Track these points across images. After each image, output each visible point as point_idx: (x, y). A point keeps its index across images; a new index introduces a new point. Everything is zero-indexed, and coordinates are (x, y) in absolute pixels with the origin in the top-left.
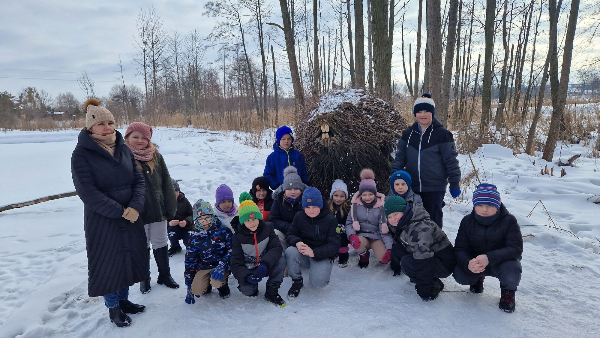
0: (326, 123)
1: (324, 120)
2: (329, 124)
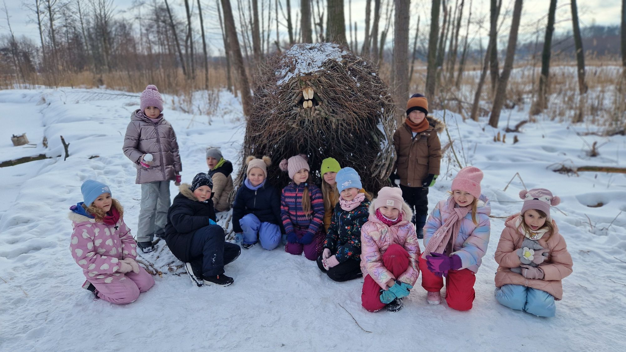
0: (311, 87)
1: (308, 82)
2: (315, 88)
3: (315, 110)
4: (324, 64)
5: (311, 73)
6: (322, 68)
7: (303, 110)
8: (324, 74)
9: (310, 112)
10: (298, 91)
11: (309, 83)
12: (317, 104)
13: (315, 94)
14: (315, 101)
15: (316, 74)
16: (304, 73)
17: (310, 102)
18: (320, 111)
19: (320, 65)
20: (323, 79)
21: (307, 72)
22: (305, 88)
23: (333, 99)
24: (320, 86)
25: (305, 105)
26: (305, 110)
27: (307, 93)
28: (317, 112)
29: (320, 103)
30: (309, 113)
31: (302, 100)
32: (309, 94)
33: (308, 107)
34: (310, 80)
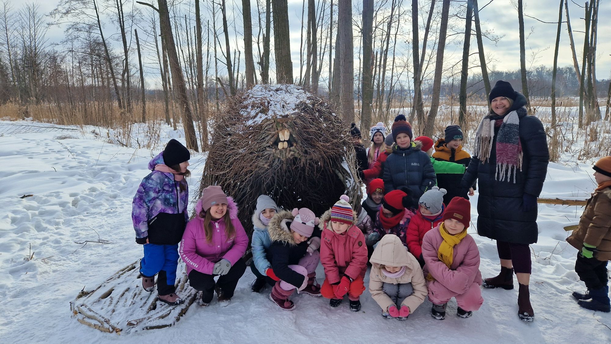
0: (288, 128)
2: (291, 130)
3: (290, 151)
4: (297, 106)
5: (287, 116)
6: (296, 111)
7: (278, 151)
8: (299, 116)
9: (286, 153)
10: (274, 132)
11: (286, 125)
12: (292, 145)
13: (291, 135)
14: (290, 142)
15: (293, 116)
16: (281, 116)
17: (286, 143)
18: (295, 152)
19: (294, 107)
20: (299, 121)
21: (283, 114)
22: (281, 130)
23: (306, 140)
24: (296, 128)
25: (280, 146)
26: (281, 151)
27: (284, 134)
28: (292, 153)
29: (295, 144)
30: (284, 154)
31: (277, 142)
32: (284, 136)
33: (283, 148)
34: (287, 123)
